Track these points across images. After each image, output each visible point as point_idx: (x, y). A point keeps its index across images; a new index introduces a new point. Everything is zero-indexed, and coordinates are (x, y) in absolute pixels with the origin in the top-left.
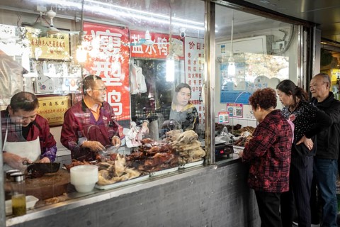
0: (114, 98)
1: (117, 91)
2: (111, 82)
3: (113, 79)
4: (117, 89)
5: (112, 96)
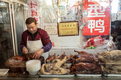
0: (100, 23)
1: (102, 20)
2: (98, 15)
3: (99, 14)
4: (102, 18)
5: (98, 22)
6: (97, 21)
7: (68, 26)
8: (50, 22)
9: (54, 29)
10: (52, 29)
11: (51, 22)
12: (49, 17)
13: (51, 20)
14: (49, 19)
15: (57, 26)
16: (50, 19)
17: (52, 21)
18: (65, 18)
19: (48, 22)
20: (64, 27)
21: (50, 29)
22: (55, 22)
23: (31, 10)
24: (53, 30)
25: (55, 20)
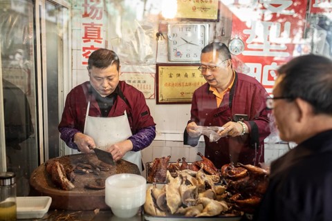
0: (273, 74)
1: (279, 64)
2: (271, 51)
5: (269, 71)
6: (267, 68)
7: (186, 76)
8: (134, 61)
9: (145, 82)
10: (139, 82)
11: (138, 63)
12: (133, 46)
13: (136, 55)
14: (132, 53)
15: (154, 75)
16: (134, 52)
17: (142, 59)
18: (178, 54)
19: (130, 60)
20: (175, 79)
21: (134, 82)
22: (148, 61)
23: (84, 24)
24: (143, 84)
25: (149, 57)
